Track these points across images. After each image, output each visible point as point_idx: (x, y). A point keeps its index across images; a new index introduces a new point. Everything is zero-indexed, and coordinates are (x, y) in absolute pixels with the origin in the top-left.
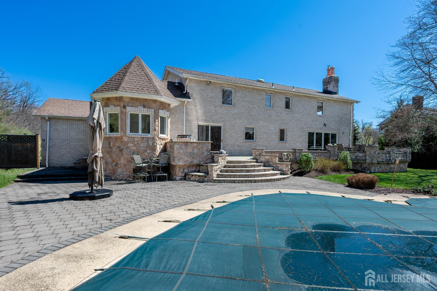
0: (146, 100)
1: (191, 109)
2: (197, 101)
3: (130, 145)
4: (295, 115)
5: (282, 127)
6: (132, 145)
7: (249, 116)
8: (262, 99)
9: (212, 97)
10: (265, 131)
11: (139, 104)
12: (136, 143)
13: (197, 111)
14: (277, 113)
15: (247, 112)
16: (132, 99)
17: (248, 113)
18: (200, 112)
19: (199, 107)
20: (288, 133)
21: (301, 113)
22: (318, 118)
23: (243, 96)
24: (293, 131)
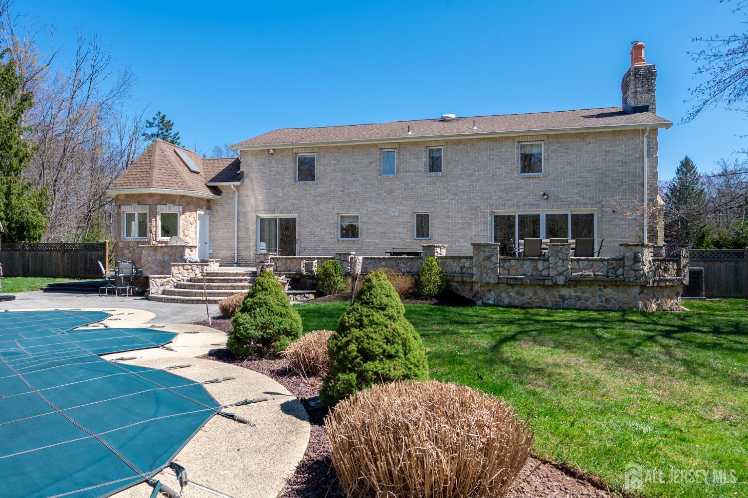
0: (142, 195)
1: (247, 196)
2: (255, 182)
3: (126, 251)
4: (452, 184)
5: (421, 211)
6: (127, 251)
7: (346, 195)
8: (371, 163)
9: (278, 173)
10: (380, 220)
11: (134, 201)
12: (131, 249)
13: (255, 198)
14: (407, 184)
15: (342, 189)
16: (127, 196)
17: (342, 191)
18: (260, 197)
19: (258, 190)
20: (436, 222)
21: (468, 176)
22: (522, 181)
23: (334, 162)
24: (449, 217)
